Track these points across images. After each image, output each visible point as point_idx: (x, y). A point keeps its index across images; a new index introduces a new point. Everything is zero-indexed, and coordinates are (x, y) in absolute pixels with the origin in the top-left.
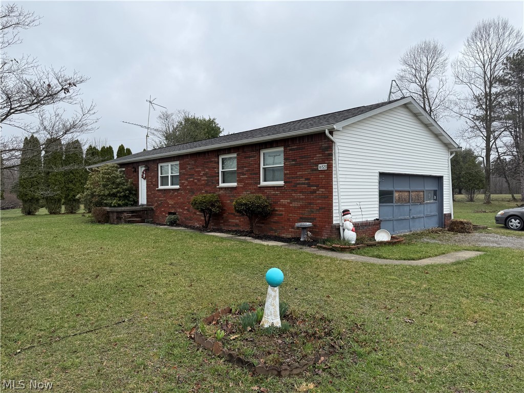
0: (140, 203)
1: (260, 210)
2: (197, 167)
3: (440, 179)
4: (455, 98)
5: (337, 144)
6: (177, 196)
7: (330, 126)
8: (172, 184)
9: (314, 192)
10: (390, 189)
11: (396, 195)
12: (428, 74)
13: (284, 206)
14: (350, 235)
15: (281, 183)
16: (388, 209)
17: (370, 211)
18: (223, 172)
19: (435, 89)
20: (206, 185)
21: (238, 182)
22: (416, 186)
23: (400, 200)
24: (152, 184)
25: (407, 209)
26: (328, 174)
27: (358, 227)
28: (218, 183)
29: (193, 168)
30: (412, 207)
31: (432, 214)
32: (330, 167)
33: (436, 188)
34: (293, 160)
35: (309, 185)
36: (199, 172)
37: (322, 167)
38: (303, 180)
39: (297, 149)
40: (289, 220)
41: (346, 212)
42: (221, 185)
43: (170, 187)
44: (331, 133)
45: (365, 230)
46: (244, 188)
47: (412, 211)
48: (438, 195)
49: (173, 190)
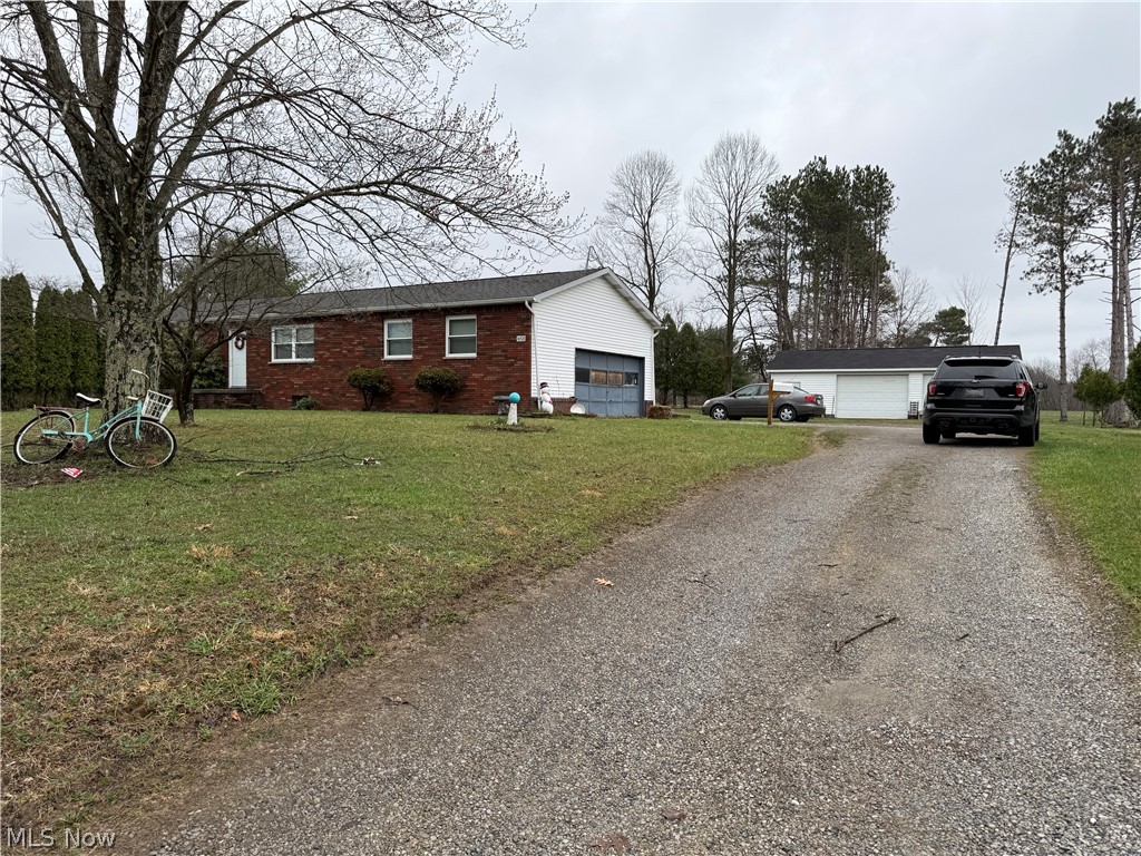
0: (230, 386)
1: (449, 384)
2: (347, 333)
3: (641, 360)
4: (688, 247)
5: (536, 316)
6: (310, 372)
7: (529, 298)
8: (298, 357)
9: (512, 364)
10: (587, 367)
11: (593, 374)
12: (652, 205)
13: (476, 380)
14: (549, 408)
15: (474, 355)
16: (584, 388)
17: (564, 386)
18: (388, 341)
19: (662, 229)
20: (364, 356)
21: (415, 353)
22: (615, 366)
23: (596, 380)
24: (259, 355)
25: (604, 390)
26: (527, 346)
27: (554, 402)
28: (383, 355)
29: (341, 335)
30: (610, 390)
31: (633, 400)
32: (529, 338)
33: (636, 371)
34: (488, 330)
35: (507, 358)
36: (353, 340)
37: (520, 339)
38: (499, 352)
39: (493, 318)
40: (482, 395)
41: (543, 385)
42: (387, 357)
43: (294, 359)
44: (530, 304)
45: (562, 405)
46: (422, 362)
47: (610, 393)
48: (638, 378)
49: (301, 364)
